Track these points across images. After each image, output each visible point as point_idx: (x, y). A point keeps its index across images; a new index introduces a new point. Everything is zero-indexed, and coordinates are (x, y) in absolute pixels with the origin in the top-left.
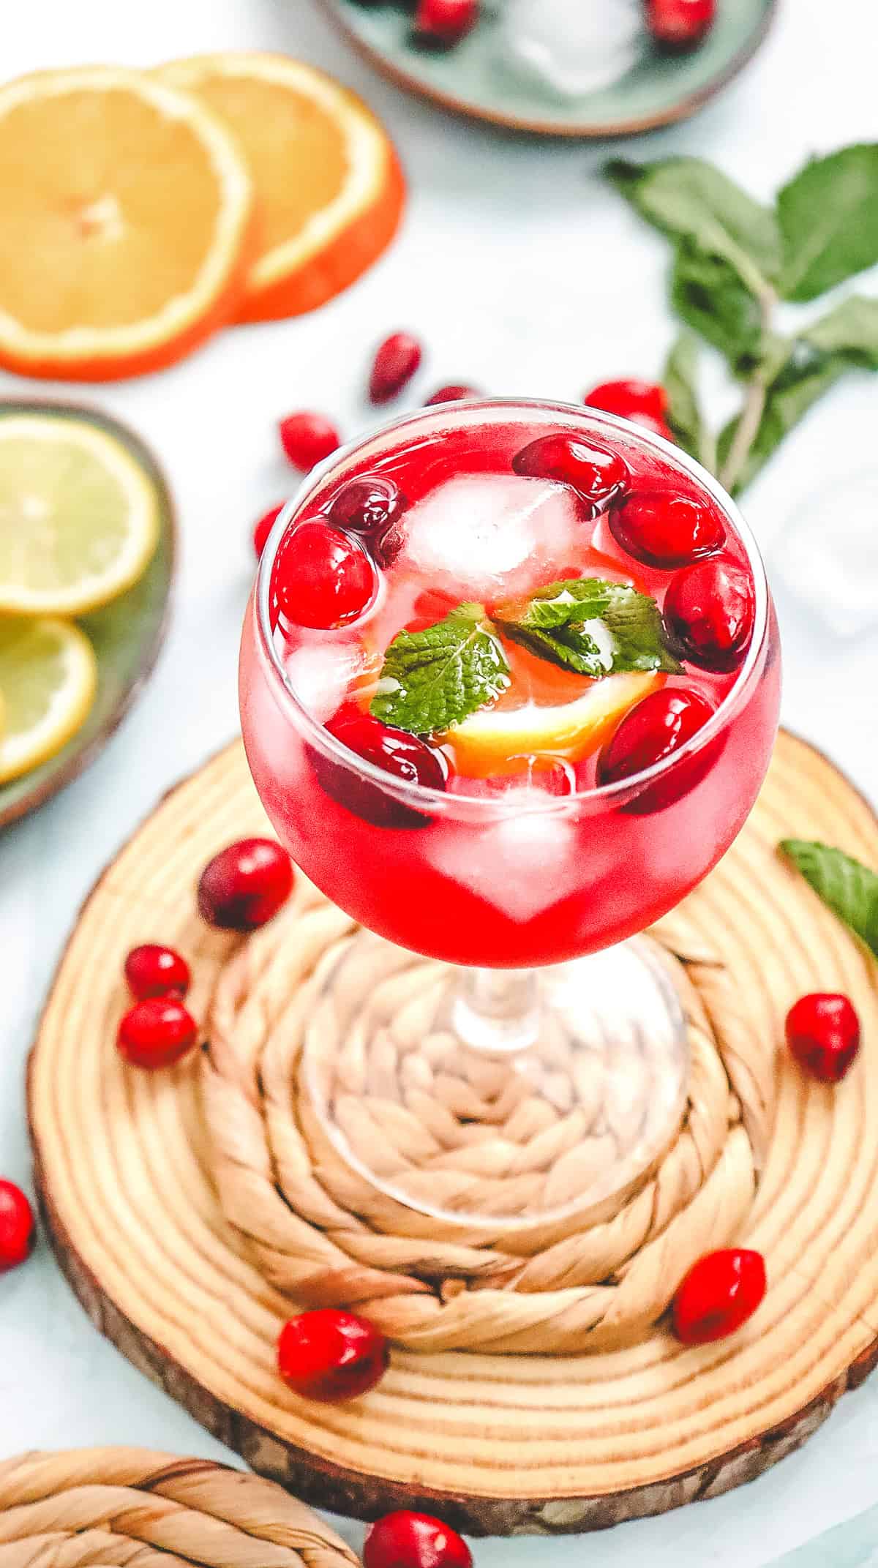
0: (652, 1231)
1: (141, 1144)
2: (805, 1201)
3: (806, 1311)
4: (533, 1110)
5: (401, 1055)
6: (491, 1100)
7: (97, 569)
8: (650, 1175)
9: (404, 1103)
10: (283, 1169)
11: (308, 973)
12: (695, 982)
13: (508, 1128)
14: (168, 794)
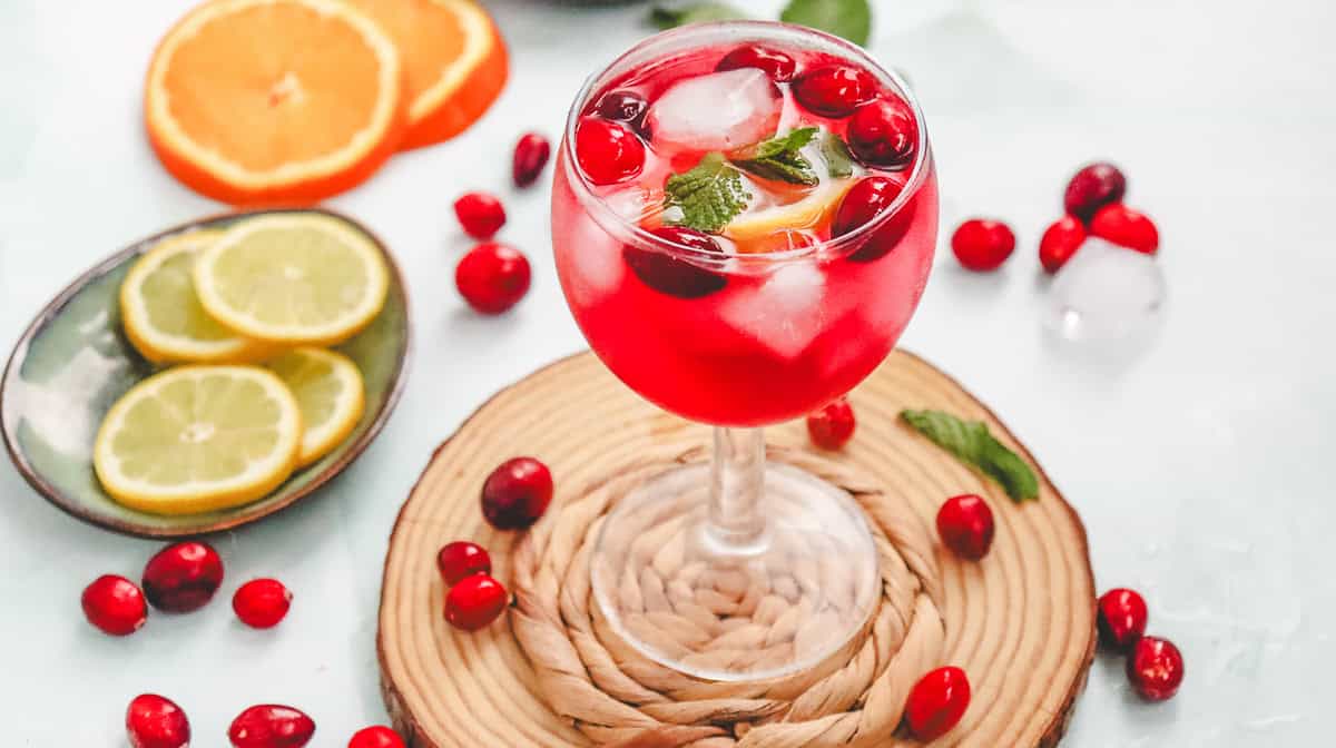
0: (878, 668)
1: (479, 682)
2: (979, 640)
3: (999, 710)
4: (769, 604)
5: (665, 582)
6: (740, 600)
7: (351, 307)
8: (869, 631)
9: (674, 610)
10: (595, 670)
11: (582, 542)
12: (867, 507)
13: (756, 616)
14: (437, 453)
